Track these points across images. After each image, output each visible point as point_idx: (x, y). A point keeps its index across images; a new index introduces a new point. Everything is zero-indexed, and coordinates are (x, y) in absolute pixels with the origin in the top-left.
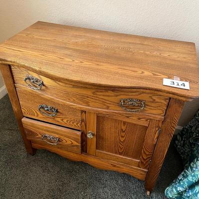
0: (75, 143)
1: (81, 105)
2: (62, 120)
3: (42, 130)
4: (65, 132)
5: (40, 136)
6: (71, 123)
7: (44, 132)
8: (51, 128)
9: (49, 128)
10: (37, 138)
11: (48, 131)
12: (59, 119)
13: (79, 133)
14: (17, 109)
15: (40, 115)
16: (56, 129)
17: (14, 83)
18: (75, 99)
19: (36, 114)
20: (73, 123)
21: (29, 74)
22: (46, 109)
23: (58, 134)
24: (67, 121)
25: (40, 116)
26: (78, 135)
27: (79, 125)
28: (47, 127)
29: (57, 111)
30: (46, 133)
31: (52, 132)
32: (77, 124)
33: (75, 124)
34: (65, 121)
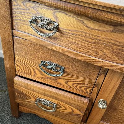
0: (77, 112)
1: (113, 61)
2: (67, 83)
3: (38, 93)
4: (67, 98)
5: (33, 99)
6: (78, 87)
7: (40, 95)
8: (50, 92)
9: (47, 91)
10: (28, 102)
11: (45, 95)
12: (62, 82)
13: (86, 101)
14: (10, 66)
15: (39, 75)
16: (56, 94)
17: (13, 29)
18: (107, 52)
19: (33, 73)
20: (80, 87)
21: (38, 13)
22: (49, 67)
23: (57, 99)
24: (73, 84)
25: (39, 77)
26: (84, 103)
27: (88, 90)
28: (45, 90)
29: (64, 71)
30: (42, 97)
31: (50, 96)
32: (86, 89)
33: (83, 88)
34: (70, 84)
